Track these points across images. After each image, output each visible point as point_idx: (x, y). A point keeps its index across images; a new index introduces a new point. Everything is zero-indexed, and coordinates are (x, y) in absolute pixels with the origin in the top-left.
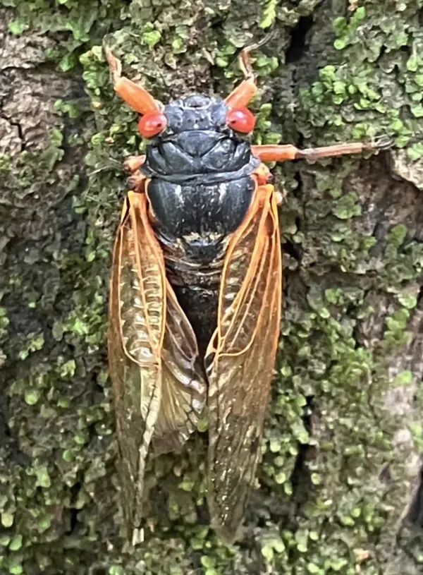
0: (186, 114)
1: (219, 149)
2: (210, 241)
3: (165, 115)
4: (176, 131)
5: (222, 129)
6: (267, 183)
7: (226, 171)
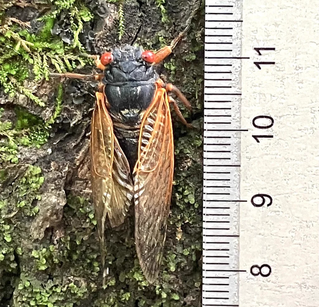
0: (122, 54)
1: (138, 70)
2: (134, 114)
3: (113, 54)
4: (118, 62)
5: (140, 61)
6: (162, 87)
7: (142, 80)
